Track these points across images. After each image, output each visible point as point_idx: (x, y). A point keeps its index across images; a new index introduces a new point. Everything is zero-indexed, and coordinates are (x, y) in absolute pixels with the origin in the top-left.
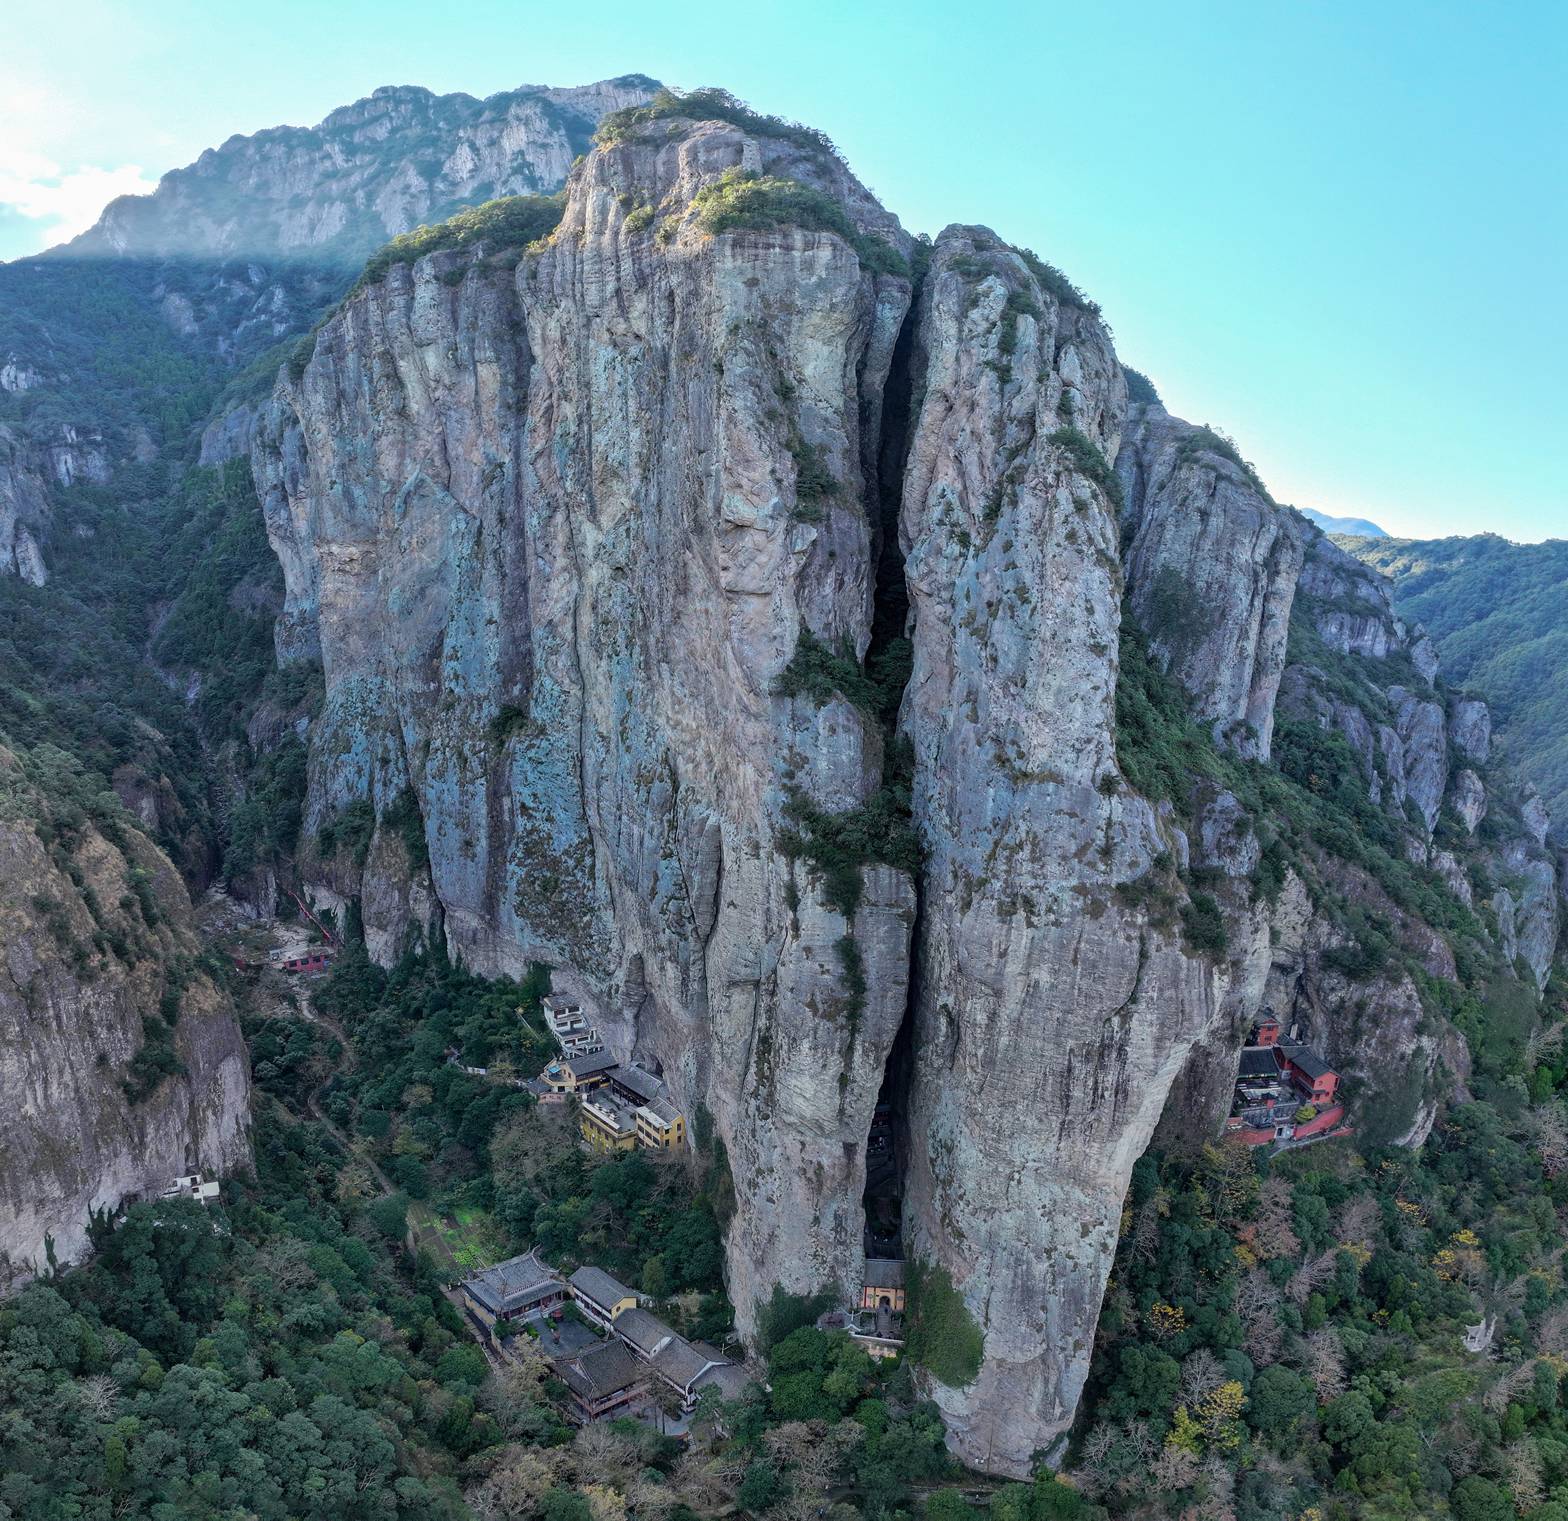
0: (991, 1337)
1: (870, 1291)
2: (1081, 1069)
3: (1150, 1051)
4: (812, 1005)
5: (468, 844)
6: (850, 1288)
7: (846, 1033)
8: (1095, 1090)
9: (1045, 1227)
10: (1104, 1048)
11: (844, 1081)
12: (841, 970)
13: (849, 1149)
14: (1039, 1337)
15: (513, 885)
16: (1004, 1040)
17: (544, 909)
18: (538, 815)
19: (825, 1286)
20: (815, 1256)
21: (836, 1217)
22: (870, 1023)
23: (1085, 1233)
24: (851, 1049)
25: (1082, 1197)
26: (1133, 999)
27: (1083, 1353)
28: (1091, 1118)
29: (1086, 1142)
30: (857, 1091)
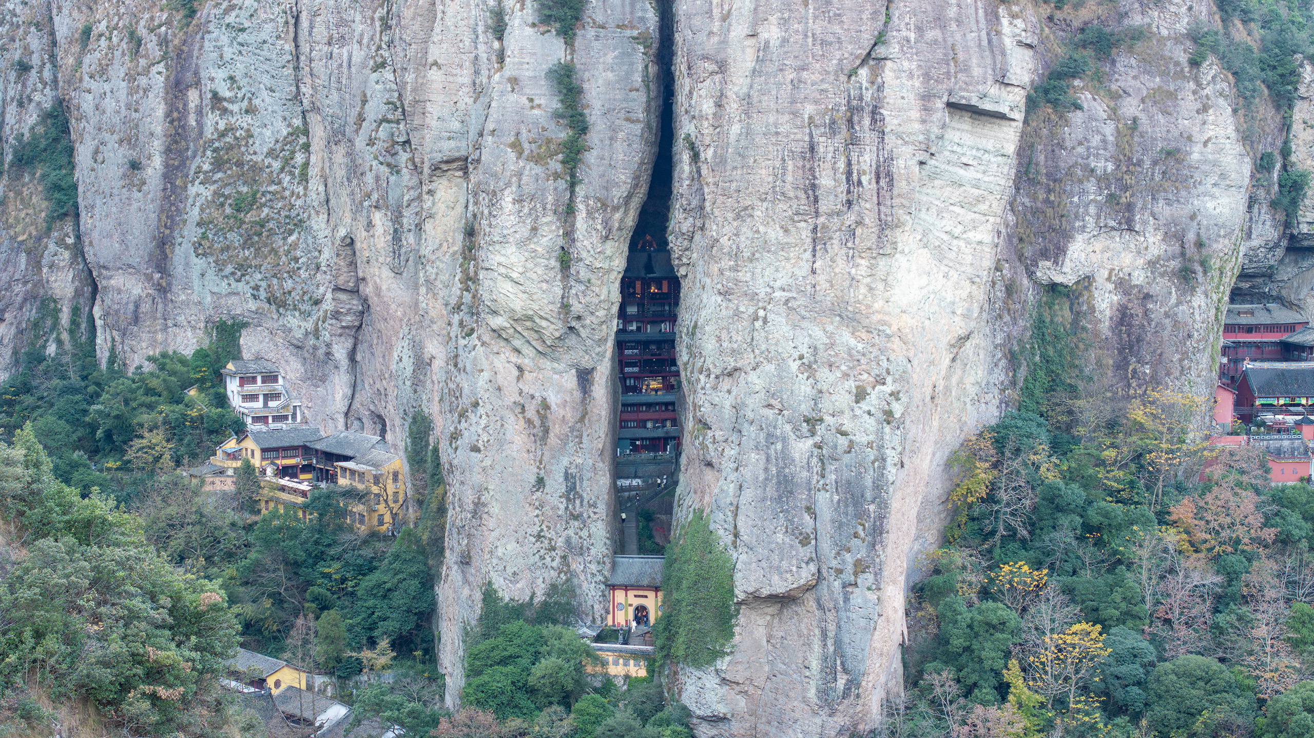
0: (741, 558)
1: (620, 596)
2: (826, 147)
3: (915, 114)
4: (516, 146)
5: (135, 166)
6: (589, 591)
7: (562, 184)
8: (849, 174)
9: (804, 388)
10: (853, 111)
11: (565, 261)
12: (556, 104)
13: (585, 377)
14: (806, 552)
15: (194, 214)
16: (736, 129)
17: (234, 238)
18: (235, 108)
19: (554, 587)
20: (539, 537)
21: (567, 476)
22: (595, 173)
23: (860, 395)
24: (570, 210)
25: (852, 342)
26: (880, 39)
27: (867, 579)
28: (850, 218)
29: (850, 259)
30: (584, 274)
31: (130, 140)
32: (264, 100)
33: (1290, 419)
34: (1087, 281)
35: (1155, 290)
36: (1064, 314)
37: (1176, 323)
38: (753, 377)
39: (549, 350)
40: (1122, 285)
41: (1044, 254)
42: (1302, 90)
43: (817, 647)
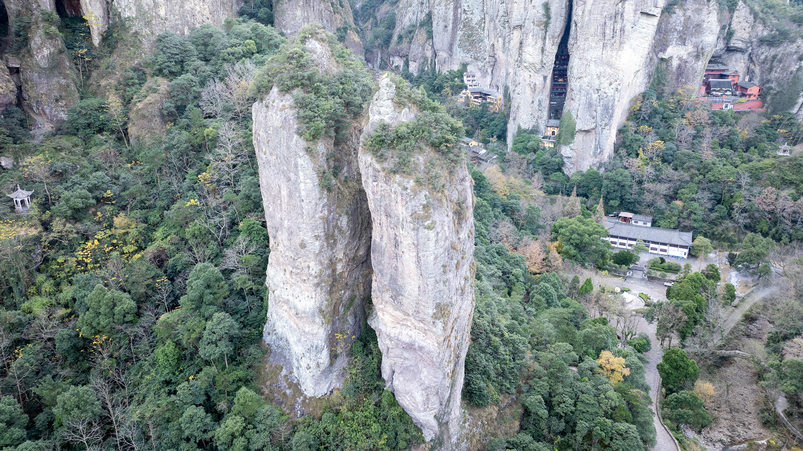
0: (578, 121)
1: (549, 128)
2: (609, 23)
3: (632, 15)
4: (533, 22)
5: (446, 27)
6: (542, 127)
7: (544, 32)
8: (614, 30)
9: (597, 82)
10: (616, 14)
11: (543, 50)
12: (543, 12)
13: (545, 78)
14: (593, 121)
15: (458, 38)
16: (587, 18)
17: (467, 44)
18: (469, 13)
19: (534, 126)
20: (532, 114)
21: (539, 101)
22: (552, 29)
23: (611, 84)
24: (545, 38)
25: (610, 71)
27: (607, 127)
28: (613, 41)
29: (612, 51)
30: (547, 54)
31: (445, 21)
32: (476, 11)
33: (720, 94)
34: (671, 58)
35: (689, 60)
36: (664, 65)
37: (693, 69)
38: (585, 79)
39: (537, 71)
40: (680, 59)
41: (661, 51)
42: (738, 8)
43: (594, 143)
